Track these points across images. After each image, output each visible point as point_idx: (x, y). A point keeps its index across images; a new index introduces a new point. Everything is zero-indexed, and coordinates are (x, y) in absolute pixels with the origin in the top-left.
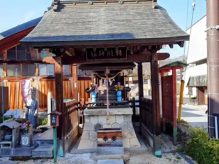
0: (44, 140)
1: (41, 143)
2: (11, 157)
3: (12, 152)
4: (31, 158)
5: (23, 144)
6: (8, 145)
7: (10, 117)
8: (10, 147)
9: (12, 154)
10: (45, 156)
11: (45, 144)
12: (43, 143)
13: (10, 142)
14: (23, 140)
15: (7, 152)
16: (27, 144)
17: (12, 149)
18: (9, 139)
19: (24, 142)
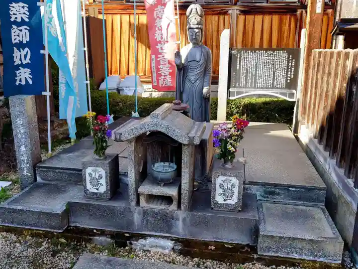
0: (276, 185)
1: (266, 192)
2: (177, 240)
3: (180, 224)
4: (255, 256)
5: (219, 199)
6: (168, 200)
7: (115, 91)
8: (174, 207)
9: (180, 229)
10: (311, 258)
11: (279, 198)
12: (272, 193)
13: (172, 192)
14: (217, 186)
15: (165, 223)
16: (233, 202)
17: (181, 214)
18: (169, 180)
19: (220, 194)
